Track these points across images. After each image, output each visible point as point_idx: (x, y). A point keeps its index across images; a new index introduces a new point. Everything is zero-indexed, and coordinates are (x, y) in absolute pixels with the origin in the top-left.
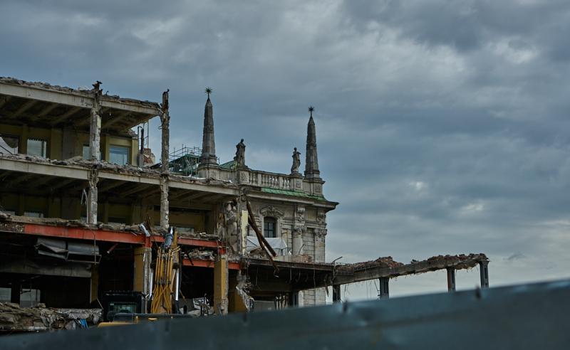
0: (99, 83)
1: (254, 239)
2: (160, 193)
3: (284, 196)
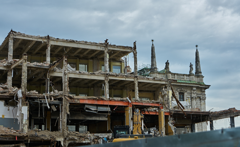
0: (107, 40)
1: (175, 102)
2: (134, 84)
3: (187, 83)
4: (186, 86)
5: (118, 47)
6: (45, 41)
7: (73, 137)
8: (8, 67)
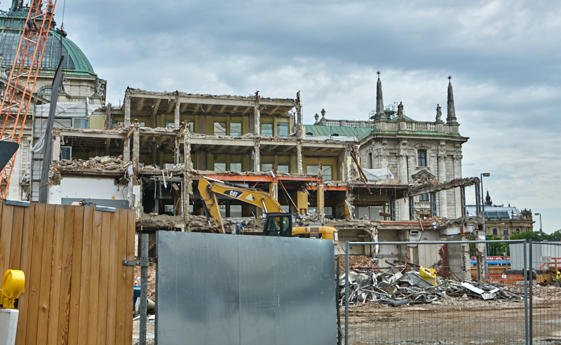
0: (258, 92)
3: (430, 136)
4: (430, 140)
5: (273, 100)
6: (173, 98)
7: (197, 222)
8: (124, 134)
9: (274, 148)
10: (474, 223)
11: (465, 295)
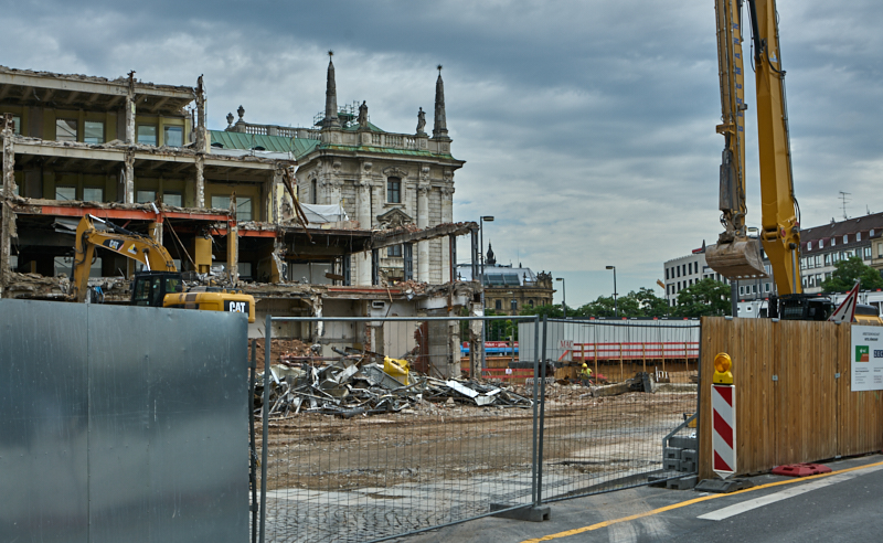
0: (133, 72)
2: (195, 170)
3: (407, 156)
4: (405, 162)
5: (158, 87)
7: (25, 284)
9: (158, 165)
10: (468, 291)
11: (451, 400)
